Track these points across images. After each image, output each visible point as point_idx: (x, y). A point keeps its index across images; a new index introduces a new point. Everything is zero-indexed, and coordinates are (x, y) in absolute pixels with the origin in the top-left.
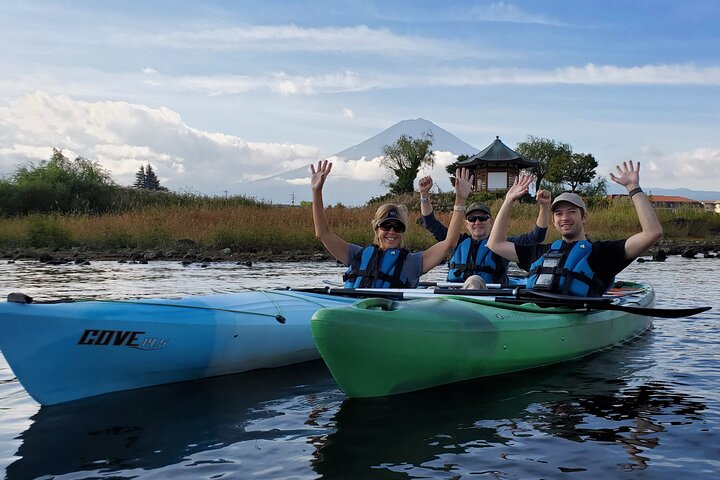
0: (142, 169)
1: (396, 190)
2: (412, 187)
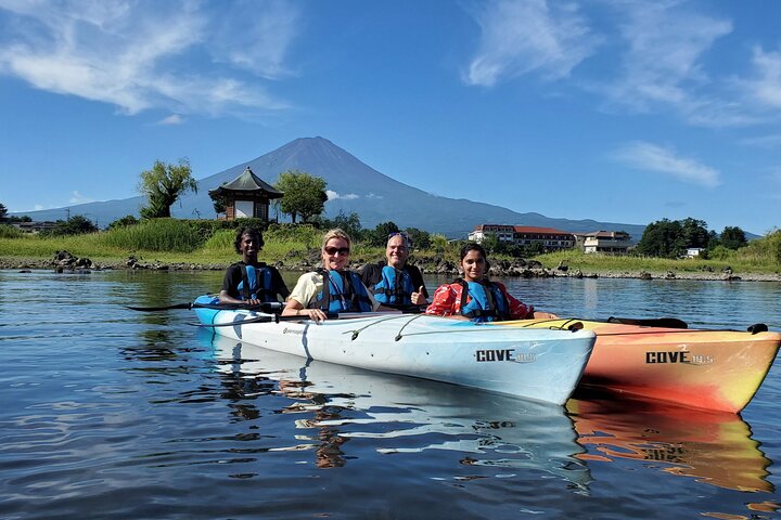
1: (149, 215)
2: (165, 213)
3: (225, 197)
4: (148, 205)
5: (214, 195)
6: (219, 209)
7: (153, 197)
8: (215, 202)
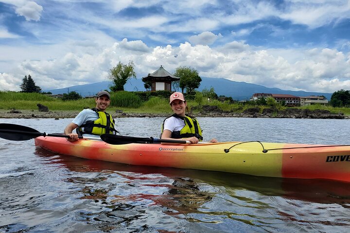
0: (26, 77)
1: (114, 89)
2: (122, 89)
3: (150, 80)
4: (114, 85)
5: (144, 80)
6: (146, 87)
7: (115, 81)
8: (145, 83)
